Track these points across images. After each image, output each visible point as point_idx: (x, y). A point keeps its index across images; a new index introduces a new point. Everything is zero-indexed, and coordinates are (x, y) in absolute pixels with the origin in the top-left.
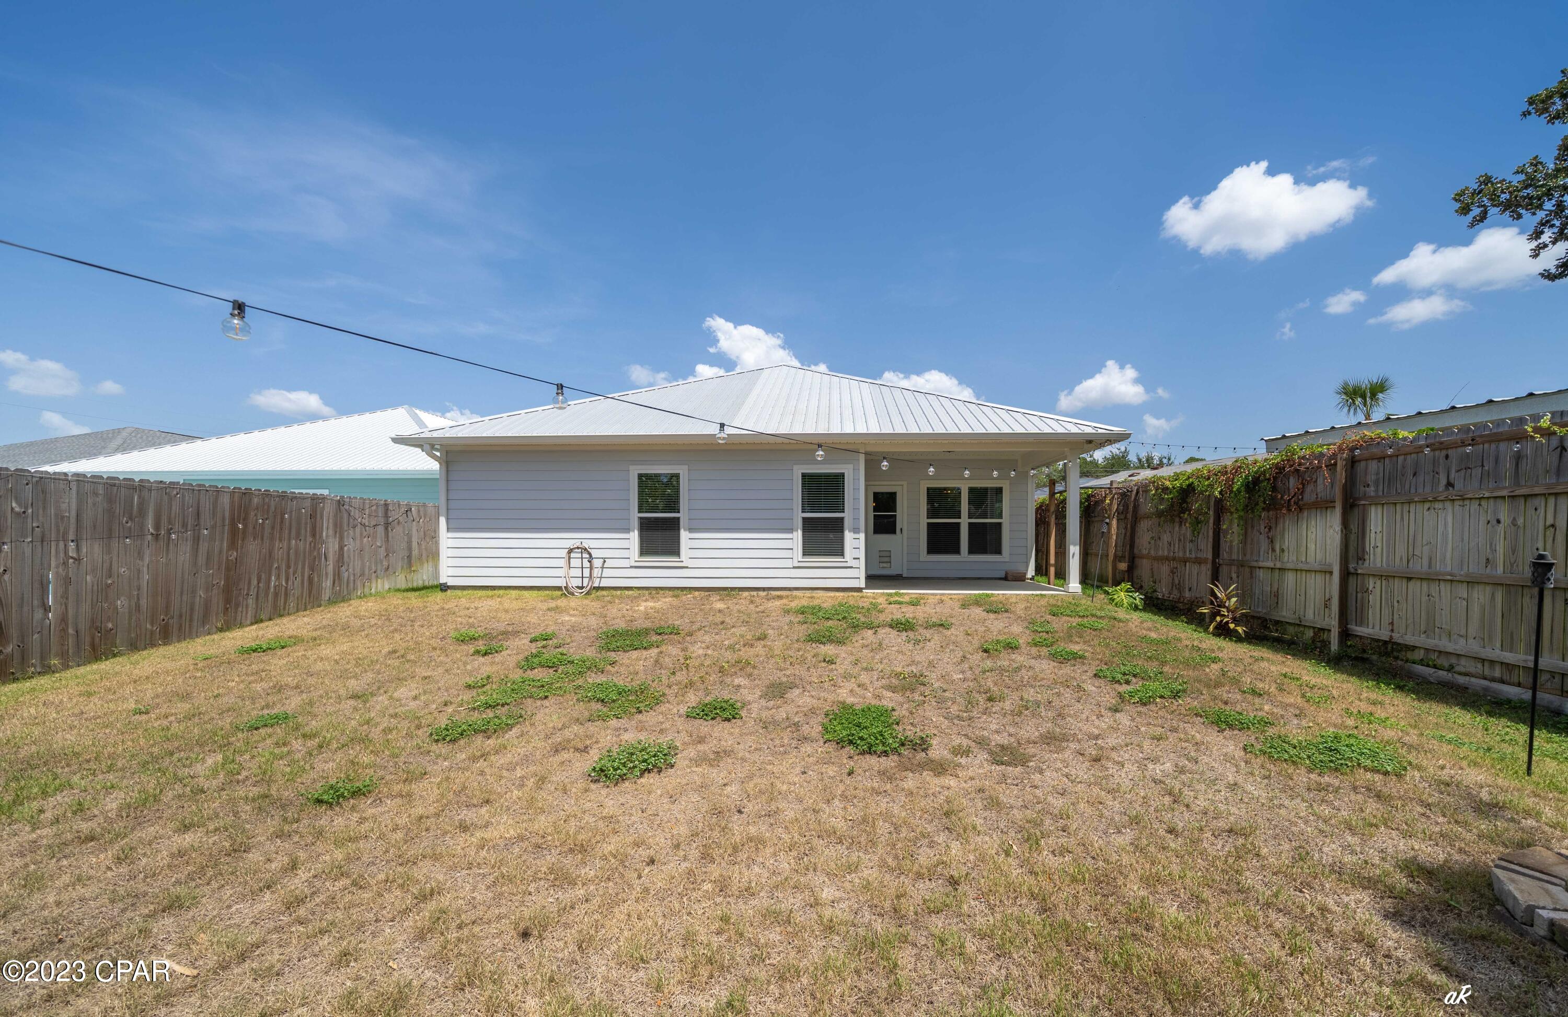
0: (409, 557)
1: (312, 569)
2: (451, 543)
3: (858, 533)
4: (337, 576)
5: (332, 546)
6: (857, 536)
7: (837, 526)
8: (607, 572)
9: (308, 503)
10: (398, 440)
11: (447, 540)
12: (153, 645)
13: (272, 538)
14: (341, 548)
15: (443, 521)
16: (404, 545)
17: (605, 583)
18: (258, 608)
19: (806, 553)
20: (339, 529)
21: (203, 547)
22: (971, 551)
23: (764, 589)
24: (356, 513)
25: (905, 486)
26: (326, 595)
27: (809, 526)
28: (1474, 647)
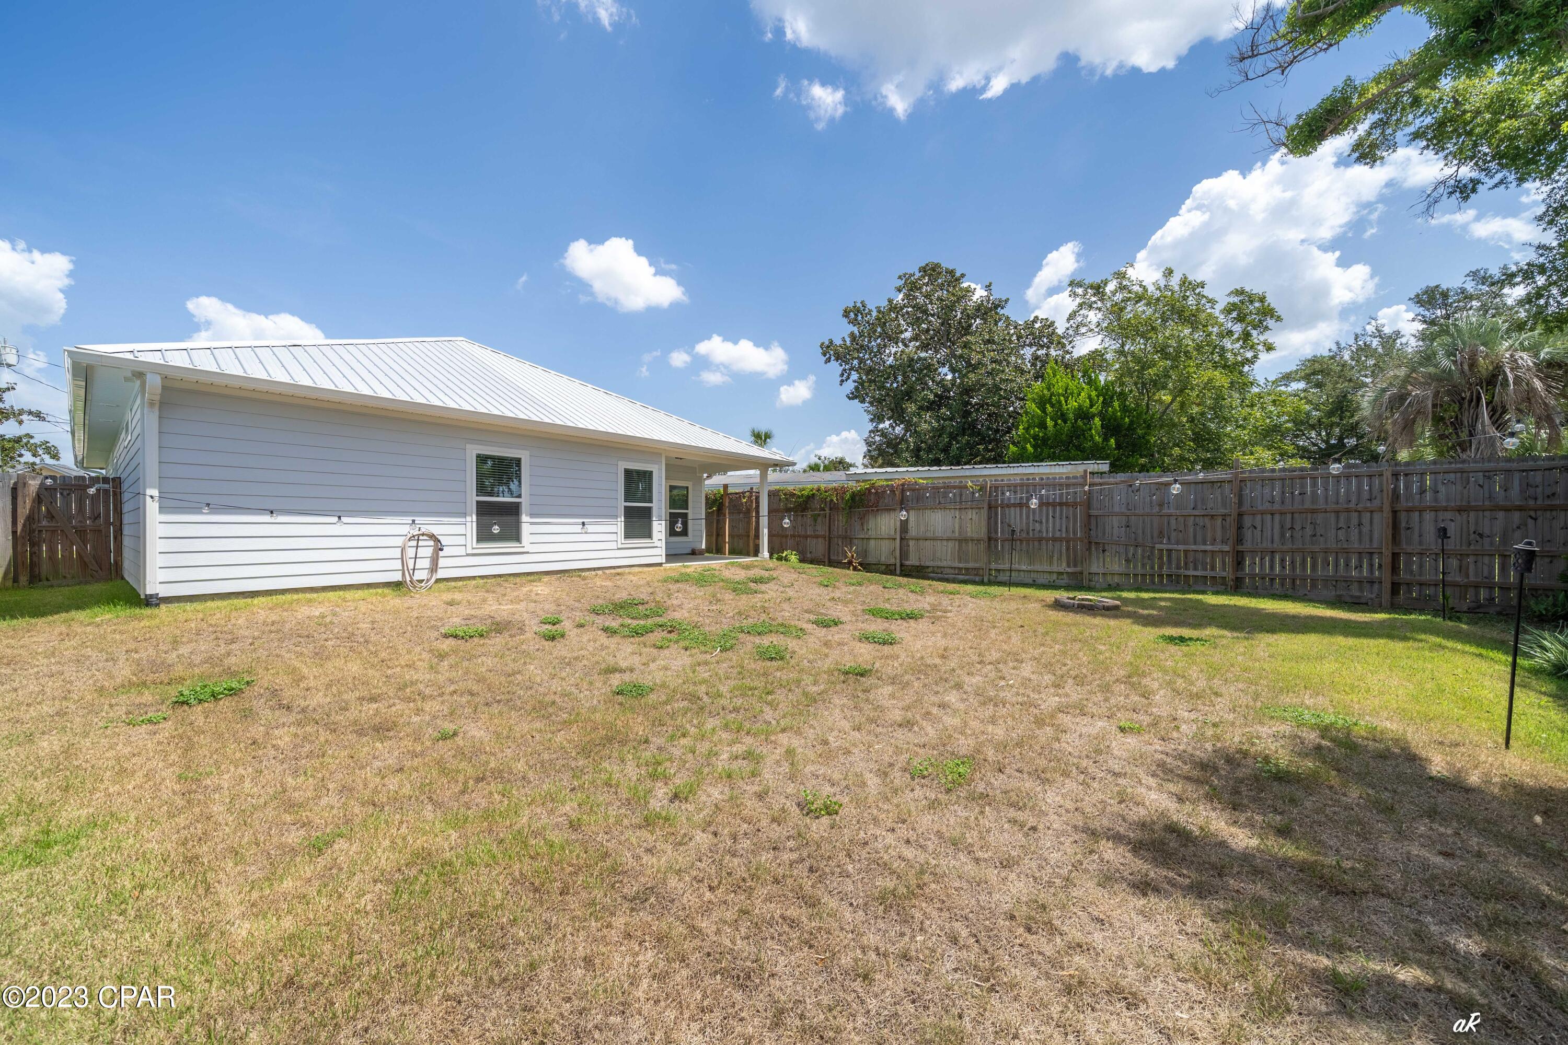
2: (163, 530)
3: (662, 519)
6: (660, 521)
7: (646, 514)
8: (453, 561)
19: (627, 536)
23: (599, 569)
27: (628, 514)
28: (949, 563)
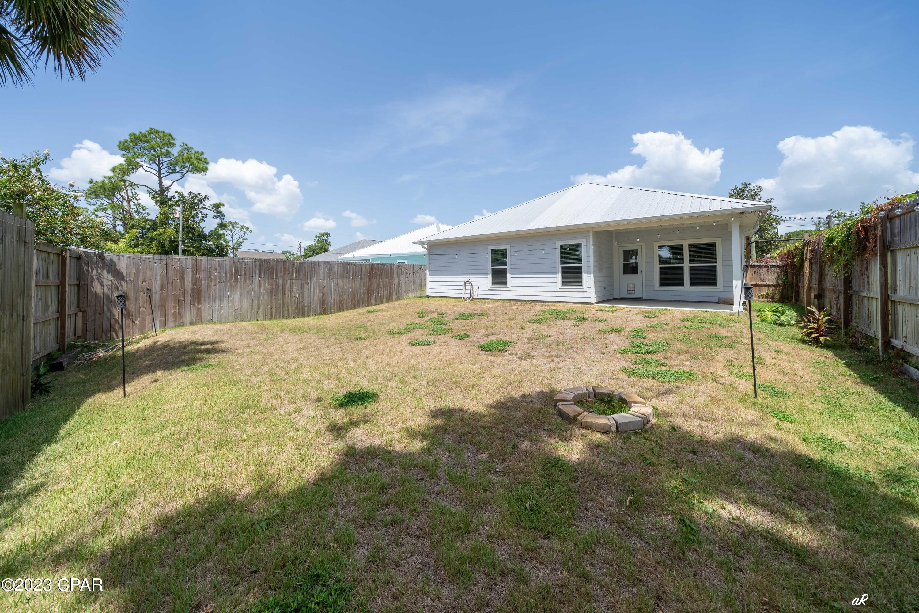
0: (421, 285)
1: (390, 288)
2: (431, 280)
3: (590, 274)
4: (398, 291)
5: (396, 281)
6: (589, 276)
7: (578, 271)
8: (480, 292)
9: (389, 266)
10: (415, 243)
11: (429, 279)
12: (351, 309)
13: (379, 278)
14: (399, 282)
15: (427, 271)
16: (419, 280)
17: (479, 296)
18: (376, 300)
19: (563, 284)
20: (398, 275)
21: (363, 281)
22: (692, 284)
23: (541, 301)
24: (403, 269)
25: (643, 246)
26: (394, 297)
27: (564, 271)
